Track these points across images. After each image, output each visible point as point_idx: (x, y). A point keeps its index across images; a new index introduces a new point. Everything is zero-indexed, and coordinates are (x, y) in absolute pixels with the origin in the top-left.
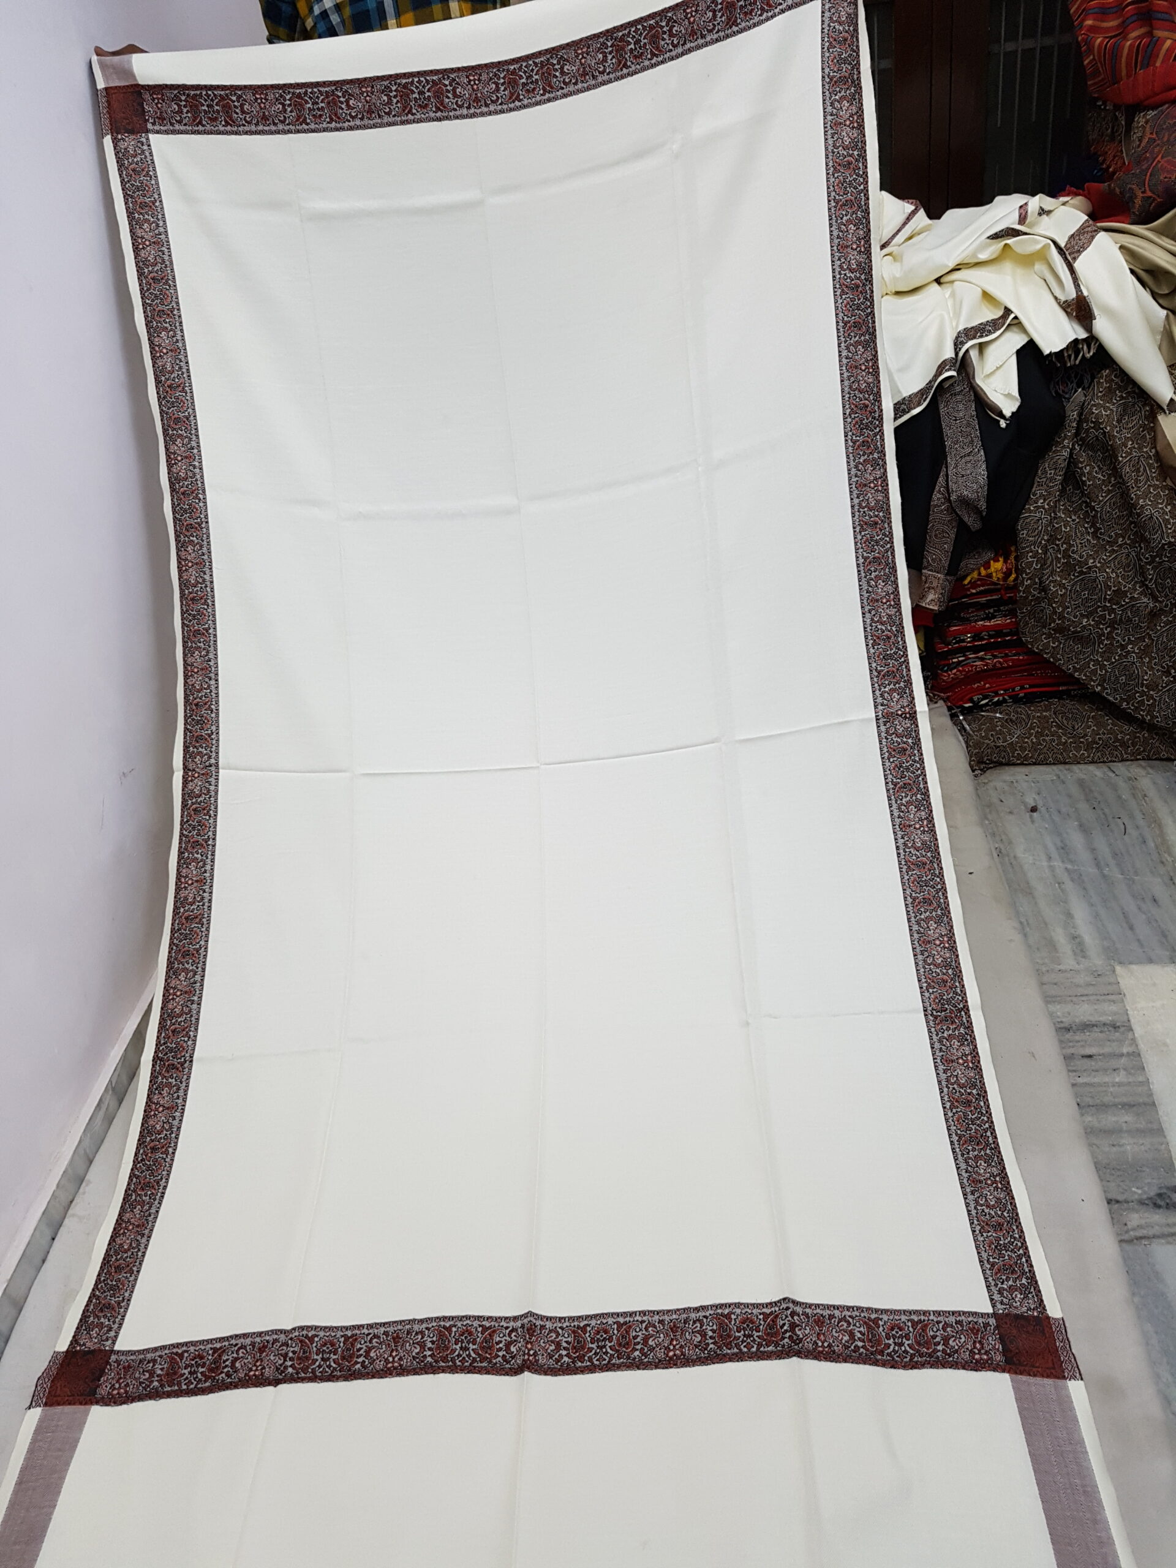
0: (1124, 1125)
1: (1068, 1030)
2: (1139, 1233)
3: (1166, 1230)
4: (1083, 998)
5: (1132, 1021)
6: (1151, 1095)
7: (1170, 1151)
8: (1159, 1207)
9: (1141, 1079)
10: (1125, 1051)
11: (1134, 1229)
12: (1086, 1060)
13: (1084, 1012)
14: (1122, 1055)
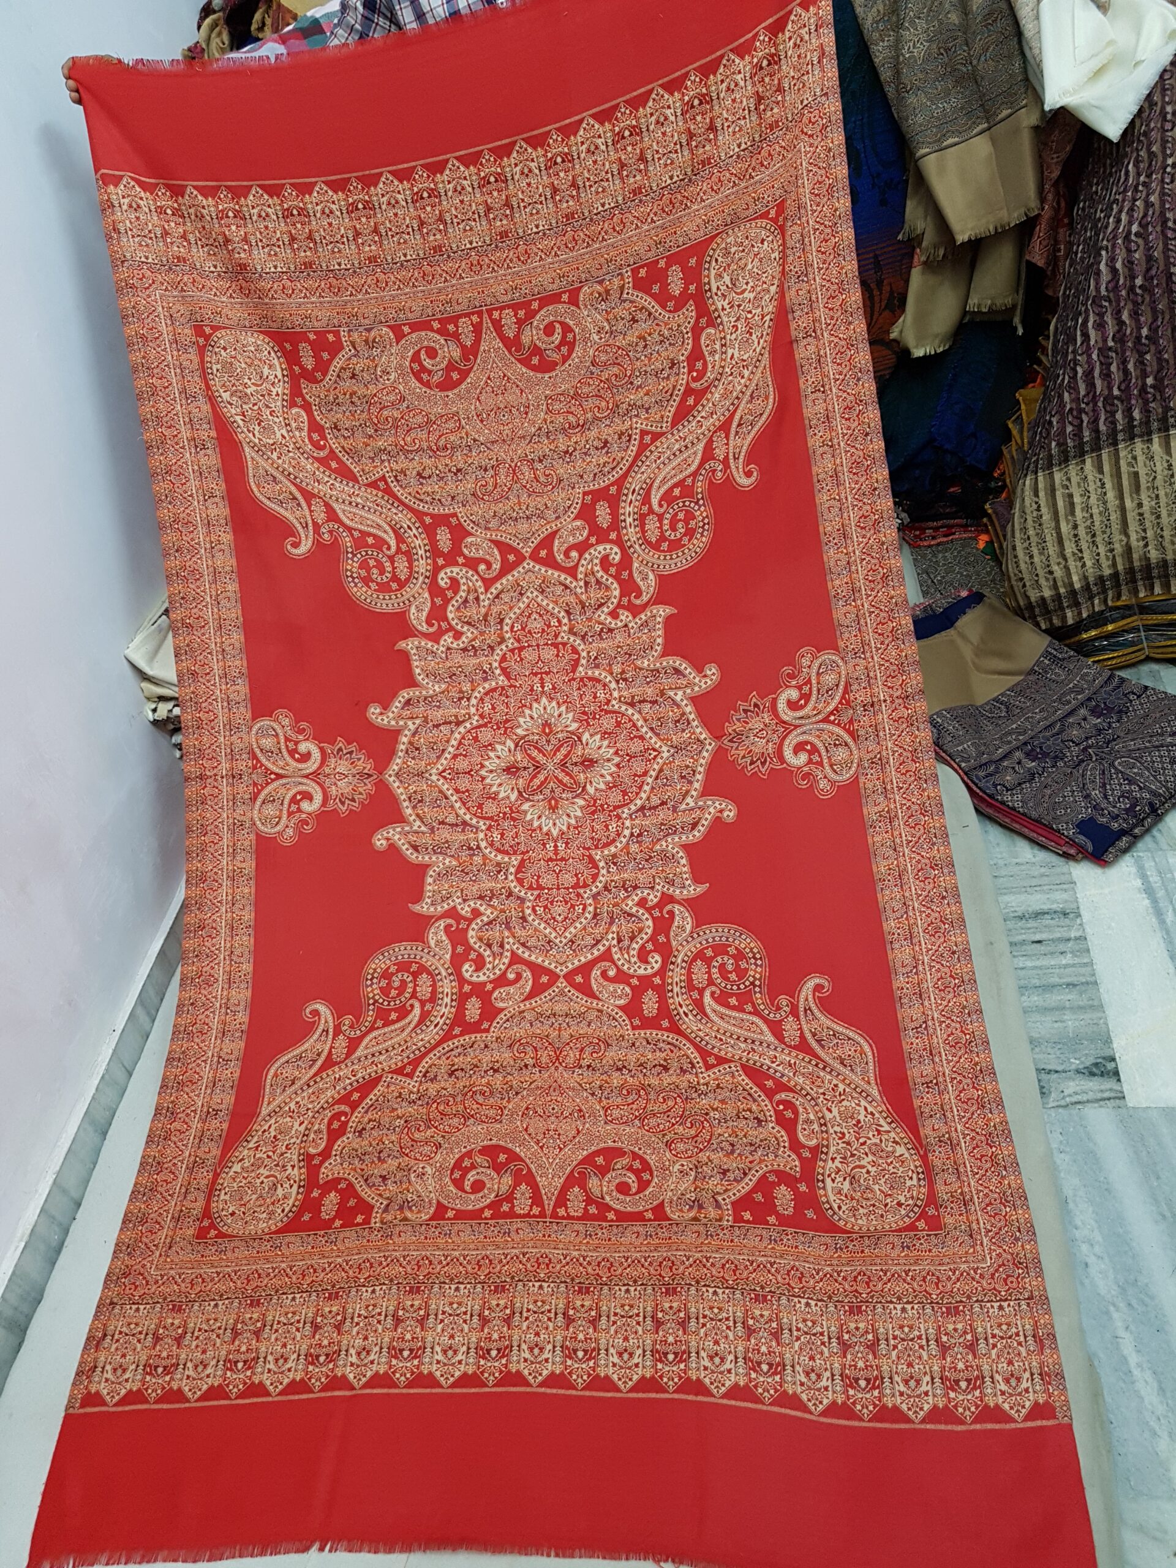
0: (1067, 1004)
1: (1021, 918)
2: (1075, 1099)
3: (1099, 1095)
4: (1038, 889)
5: (1081, 907)
6: (1094, 975)
7: (1106, 1024)
8: (1093, 1074)
9: (1085, 961)
10: (1073, 934)
11: (1070, 1096)
12: (1038, 945)
13: (1037, 901)
14: (1069, 940)
